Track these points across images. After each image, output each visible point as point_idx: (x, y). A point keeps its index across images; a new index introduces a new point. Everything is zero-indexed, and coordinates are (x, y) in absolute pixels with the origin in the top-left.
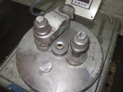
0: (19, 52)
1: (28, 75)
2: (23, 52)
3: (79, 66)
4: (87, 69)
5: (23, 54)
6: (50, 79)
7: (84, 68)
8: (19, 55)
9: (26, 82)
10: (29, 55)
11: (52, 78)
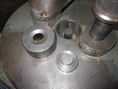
0: (7, 28)
1: (13, 63)
2: (12, 29)
3: (101, 57)
4: (114, 63)
5: (12, 32)
6: (48, 74)
7: (109, 61)
8: (6, 33)
9: (8, 74)
10: (20, 33)
11: (53, 73)
